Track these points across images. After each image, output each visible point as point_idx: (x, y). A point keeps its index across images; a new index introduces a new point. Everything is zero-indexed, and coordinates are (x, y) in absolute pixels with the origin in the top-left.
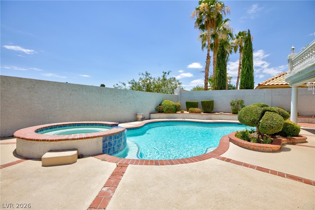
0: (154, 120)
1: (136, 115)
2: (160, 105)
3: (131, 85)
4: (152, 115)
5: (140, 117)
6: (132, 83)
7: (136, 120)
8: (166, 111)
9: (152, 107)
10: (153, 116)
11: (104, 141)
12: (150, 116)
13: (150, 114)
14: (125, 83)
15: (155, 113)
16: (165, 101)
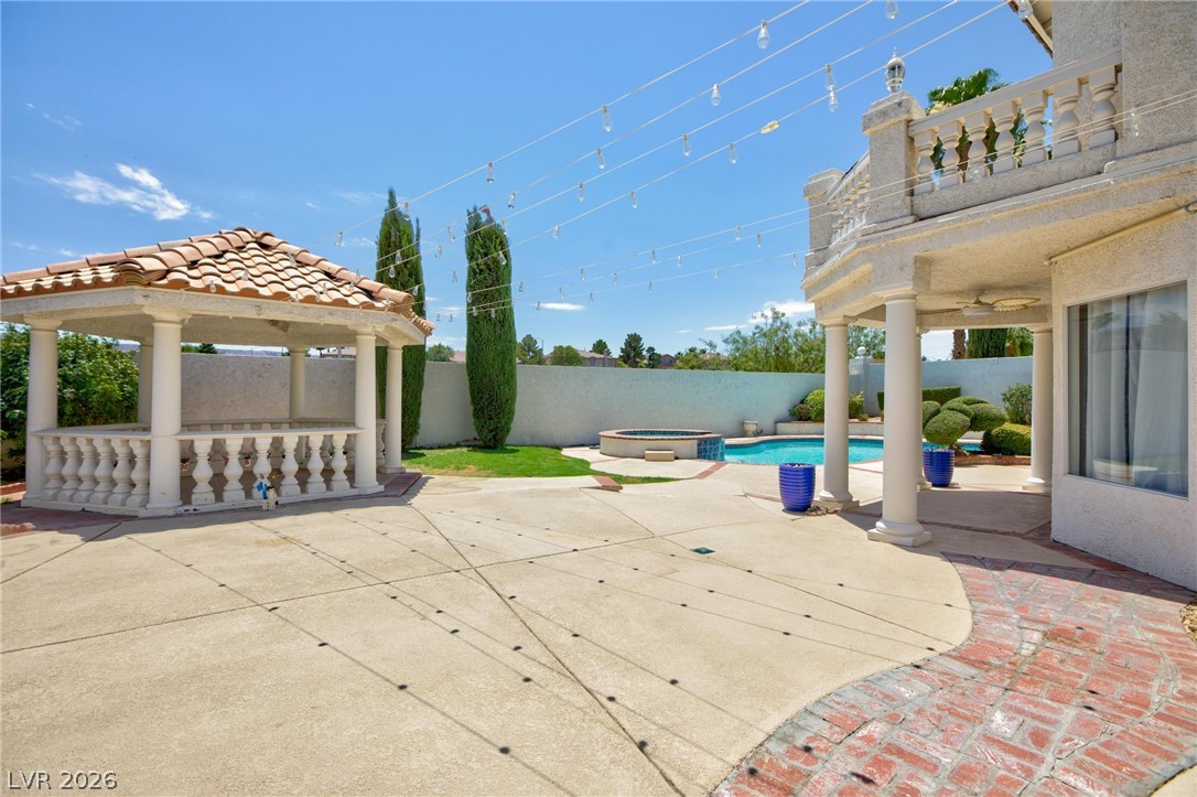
0: (784, 437)
1: (743, 424)
2: (802, 402)
3: (730, 347)
4: (779, 425)
5: (751, 428)
6: (735, 341)
7: (744, 435)
8: (816, 417)
9: (782, 408)
10: (781, 426)
11: (699, 445)
12: (775, 428)
13: (776, 423)
14: (715, 342)
15: (789, 422)
16: (815, 392)
